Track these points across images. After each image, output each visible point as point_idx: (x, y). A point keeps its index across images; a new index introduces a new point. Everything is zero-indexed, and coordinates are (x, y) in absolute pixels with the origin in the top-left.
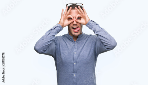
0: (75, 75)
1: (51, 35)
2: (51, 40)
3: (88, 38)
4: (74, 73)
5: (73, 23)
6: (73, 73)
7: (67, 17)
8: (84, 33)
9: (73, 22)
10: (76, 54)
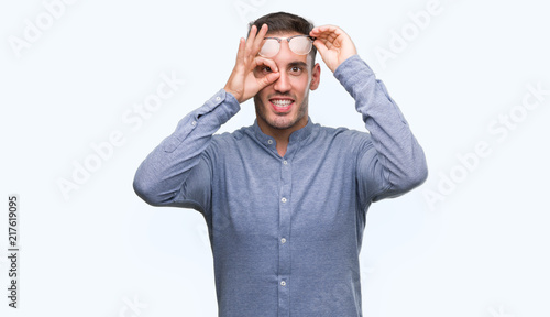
0: (283, 283)
1: (198, 136)
2: (197, 153)
3: (332, 142)
4: (280, 277)
5: (276, 87)
6: (277, 274)
7: (254, 62)
8: (314, 123)
9: (276, 81)
10: (289, 203)
